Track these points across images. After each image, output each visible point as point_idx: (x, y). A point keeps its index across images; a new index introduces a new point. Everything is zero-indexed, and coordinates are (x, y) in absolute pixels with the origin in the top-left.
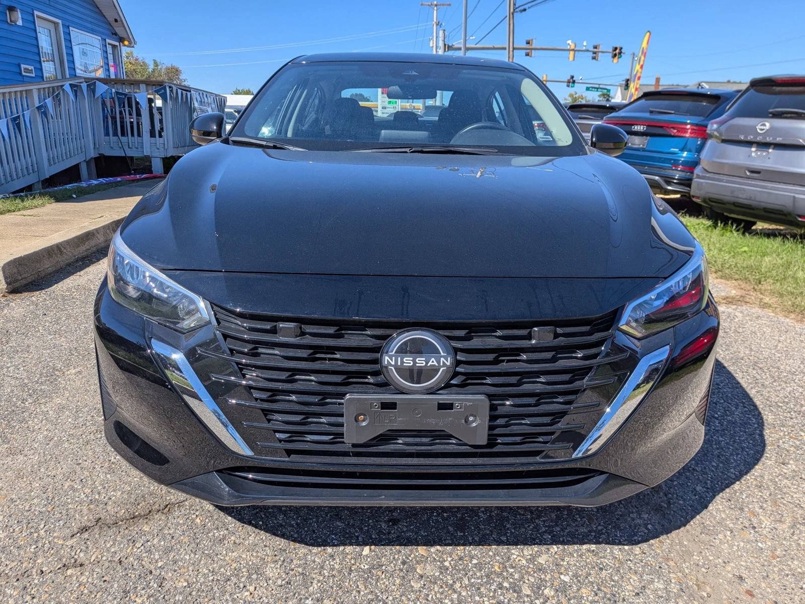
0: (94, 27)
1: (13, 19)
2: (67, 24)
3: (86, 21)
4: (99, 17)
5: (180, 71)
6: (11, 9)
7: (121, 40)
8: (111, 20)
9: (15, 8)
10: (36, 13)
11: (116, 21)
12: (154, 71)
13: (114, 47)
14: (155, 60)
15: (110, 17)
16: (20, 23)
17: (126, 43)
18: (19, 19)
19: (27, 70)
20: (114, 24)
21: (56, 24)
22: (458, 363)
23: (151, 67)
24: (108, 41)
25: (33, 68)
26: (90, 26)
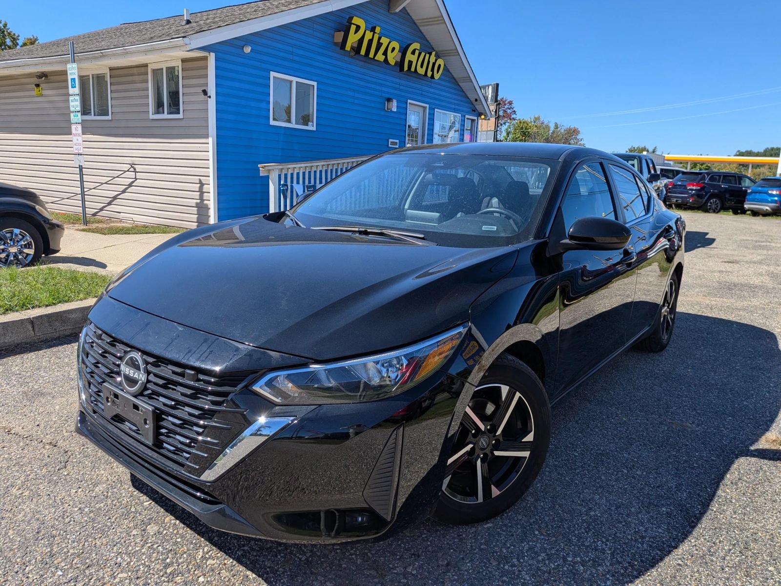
0: (457, 107)
1: (389, 107)
2: (433, 107)
3: (451, 103)
4: (463, 99)
5: (579, 132)
6: (389, 100)
7: (480, 115)
8: (473, 100)
9: (392, 99)
10: (409, 101)
11: (476, 100)
12: (554, 132)
13: (473, 120)
14: (556, 123)
15: (472, 97)
16: (394, 109)
17: (483, 117)
18: (394, 106)
19: (393, 143)
20: (475, 103)
21: (425, 108)
22: (148, 381)
23: (552, 128)
24: (467, 116)
25: (398, 141)
26: (453, 106)
